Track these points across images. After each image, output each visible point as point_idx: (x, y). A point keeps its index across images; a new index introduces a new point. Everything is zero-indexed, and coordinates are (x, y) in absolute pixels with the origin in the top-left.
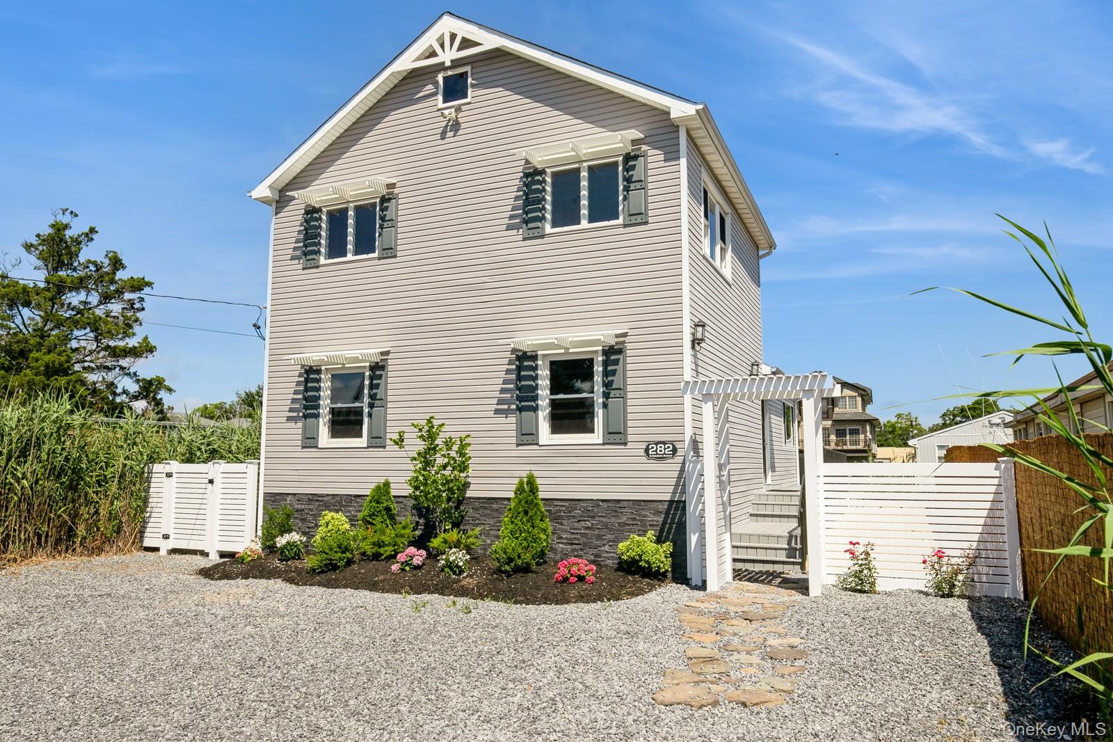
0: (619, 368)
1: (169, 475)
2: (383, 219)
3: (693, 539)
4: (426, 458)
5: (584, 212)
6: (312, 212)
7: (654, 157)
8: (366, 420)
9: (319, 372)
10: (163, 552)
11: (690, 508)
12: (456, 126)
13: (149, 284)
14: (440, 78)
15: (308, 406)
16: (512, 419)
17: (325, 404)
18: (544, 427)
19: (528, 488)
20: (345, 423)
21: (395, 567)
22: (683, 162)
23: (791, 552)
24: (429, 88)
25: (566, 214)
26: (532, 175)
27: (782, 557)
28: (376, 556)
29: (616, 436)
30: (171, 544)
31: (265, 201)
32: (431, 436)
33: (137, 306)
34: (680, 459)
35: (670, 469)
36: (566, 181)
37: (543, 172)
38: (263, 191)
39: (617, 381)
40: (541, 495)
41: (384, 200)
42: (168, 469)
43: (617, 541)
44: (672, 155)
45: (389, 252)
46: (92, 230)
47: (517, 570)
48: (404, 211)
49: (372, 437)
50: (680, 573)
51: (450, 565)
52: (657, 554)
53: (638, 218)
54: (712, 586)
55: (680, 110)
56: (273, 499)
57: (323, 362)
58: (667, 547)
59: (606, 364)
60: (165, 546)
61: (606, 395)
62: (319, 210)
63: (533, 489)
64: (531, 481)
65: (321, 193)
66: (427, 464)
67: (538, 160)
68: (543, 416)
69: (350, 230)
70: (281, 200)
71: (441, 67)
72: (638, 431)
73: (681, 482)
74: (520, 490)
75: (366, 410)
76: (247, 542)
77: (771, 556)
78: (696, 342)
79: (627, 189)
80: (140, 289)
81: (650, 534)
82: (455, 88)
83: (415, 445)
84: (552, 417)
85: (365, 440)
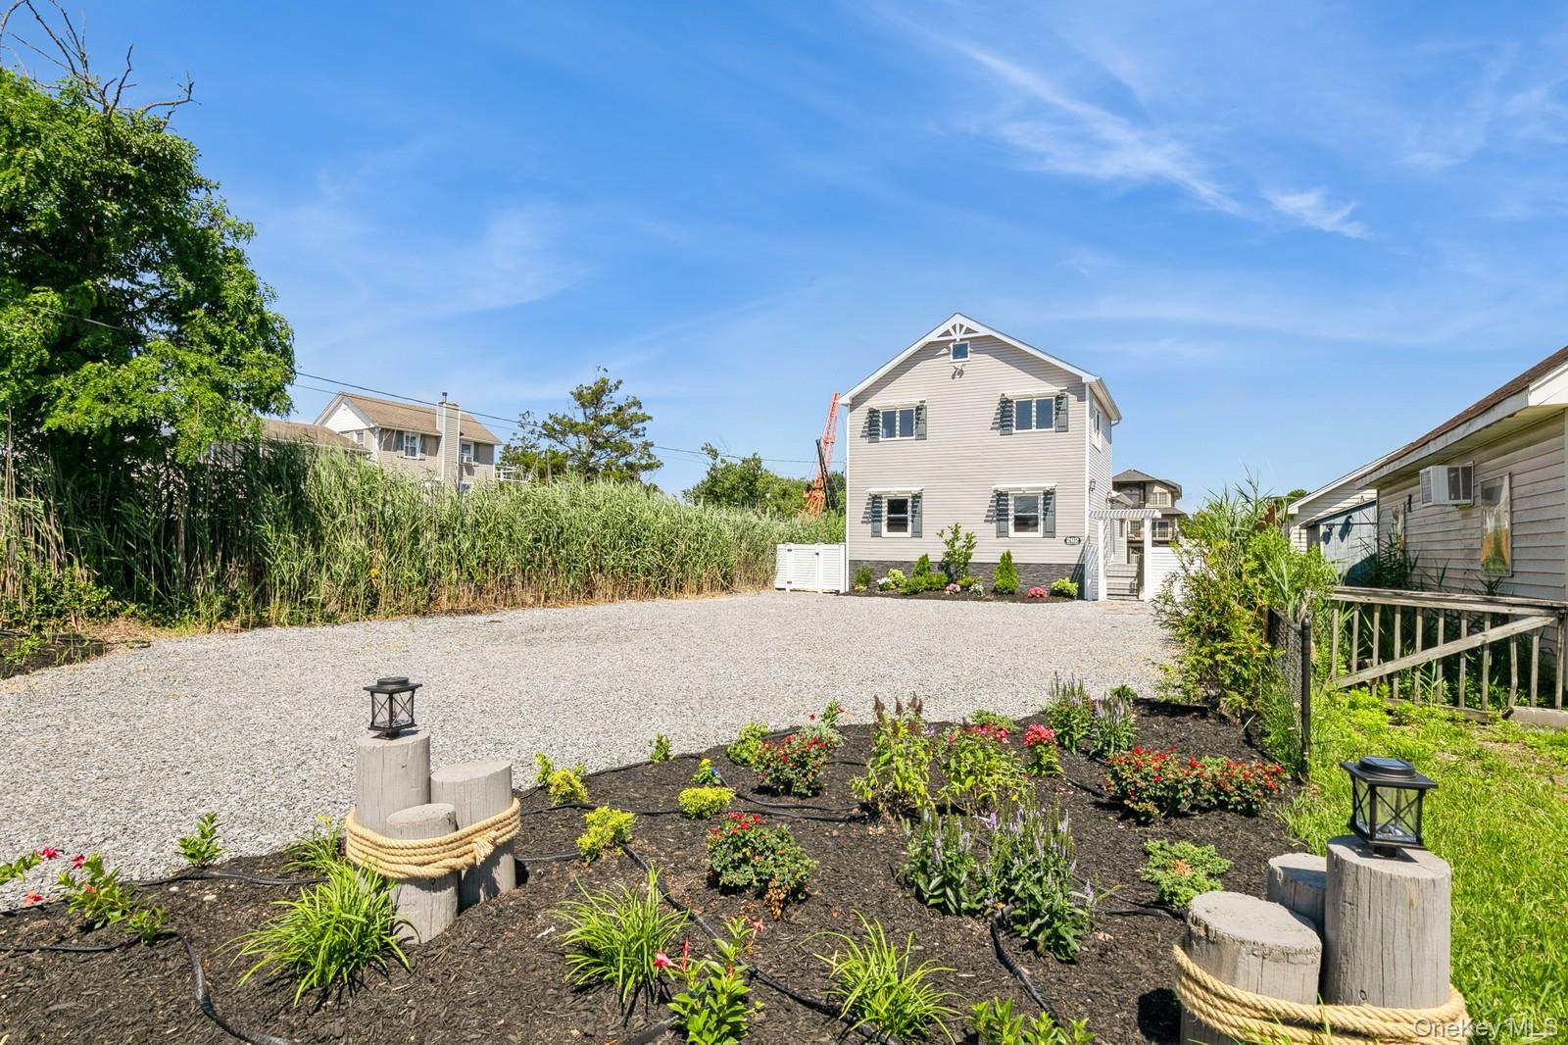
0: (1052, 501)
1: (790, 550)
2: (918, 419)
3: (1088, 582)
4: (951, 543)
5: (1034, 423)
6: (873, 412)
7: (1072, 399)
8: (910, 524)
9: (881, 498)
10: (788, 590)
11: (1087, 568)
12: (961, 373)
13: (650, 418)
14: (951, 345)
15: (874, 516)
16: (994, 525)
17: (885, 515)
18: (1011, 528)
19: (1007, 557)
20: (898, 524)
21: (948, 592)
22: (1087, 402)
23: (1132, 591)
24: (945, 351)
25: (1024, 424)
26: (1005, 403)
27: (1127, 592)
28: (931, 589)
29: (1050, 533)
30: (792, 586)
31: (846, 405)
32: (955, 533)
34: (1081, 545)
35: (1078, 549)
36: (1024, 407)
37: (1011, 401)
38: (846, 399)
39: (1051, 508)
40: (1013, 561)
41: (918, 409)
42: (788, 547)
43: (1050, 583)
44: (1081, 399)
45: (922, 437)
47: (1010, 592)
48: (931, 416)
49: (913, 532)
50: (1081, 596)
51: (975, 591)
52: (1073, 588)
53: (1063, 428)
54: (1100, 599)
55: (1087, 378)
56: (854, 564)
57: (886, 493)
58: (1076, 585)
59: (1045, 499)
60: (788, 587)
61: (1045, 515)
62: (878, 411)
63: (1010, 558)
64: (1009, 554)
65: (877, 402)
66: (953, 545)
67: (1009, 395)
68: (1011, 523)
69: (898, 424)
70: (855, 403)
71: (955, 340)
72: (1061, 531)
73: (1082, 556)
74: (1003, 558)
75: (910, 519)
76: (843, 586)
77: (1121, 592)
78: (1091, 489)
79: (1057, 414)
80: (643, 421)
81: (1067, 579)
82: (960, 351)
83: (949, 536)
84: (1016, 524)
85: (909, 533)
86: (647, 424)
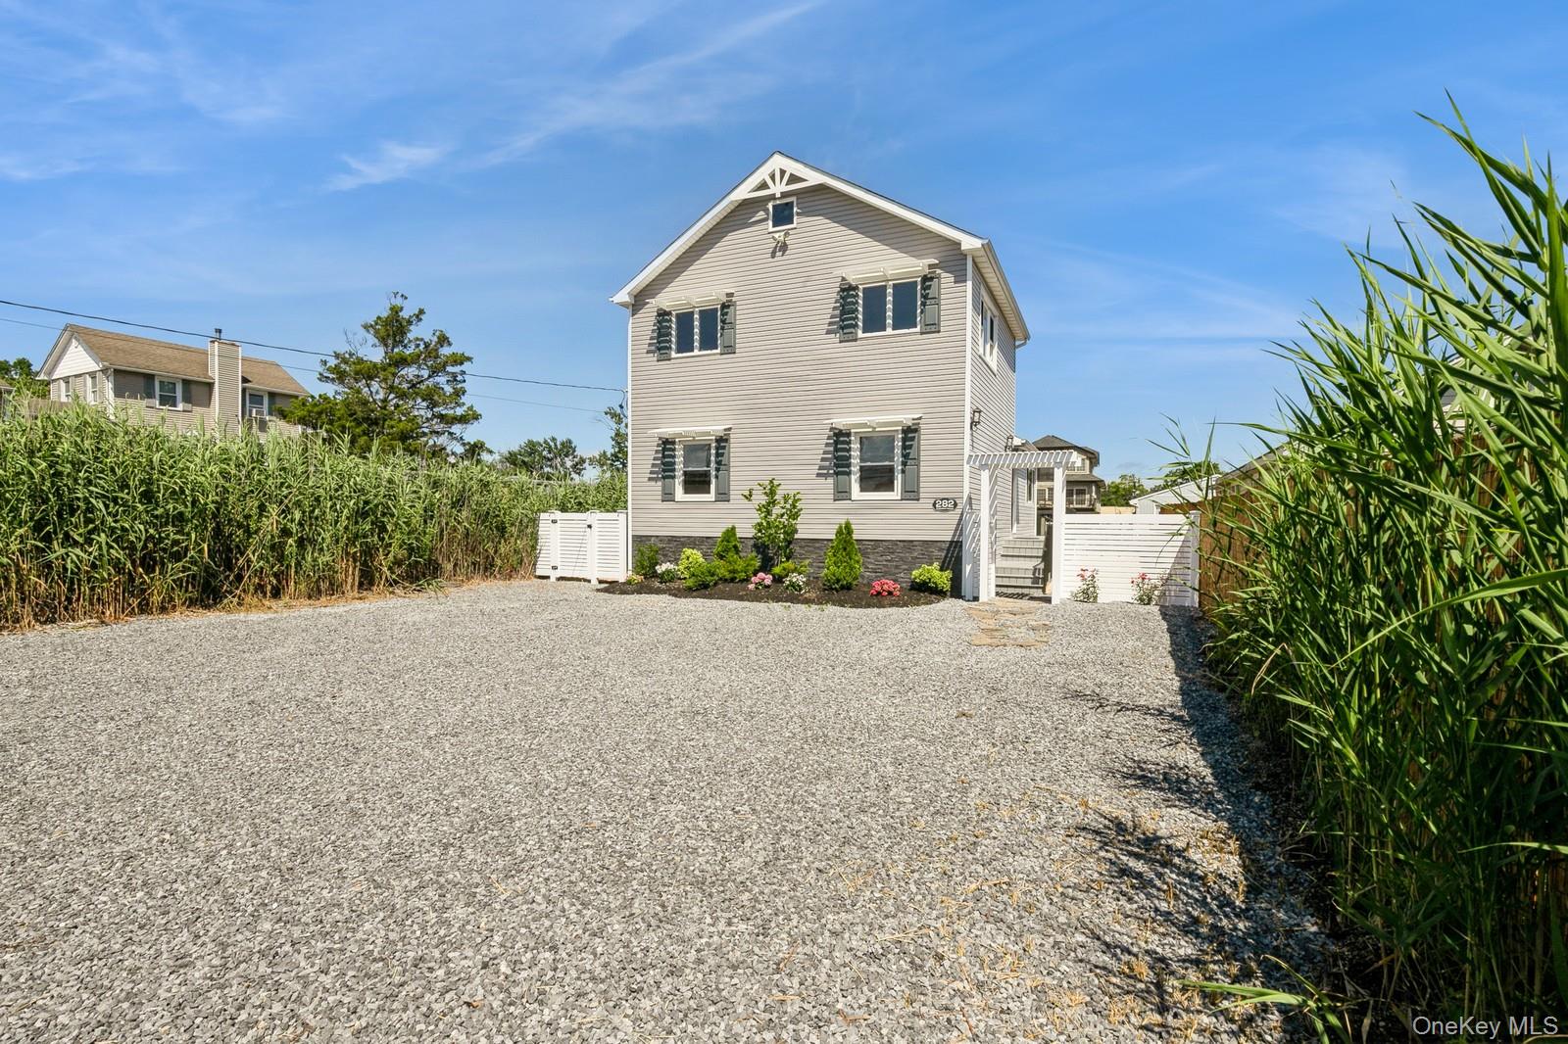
0: (915, 443)
1: (554, 522)
2: (723, 322)
3: (967, 569)
4: (766, 509)
5: (889, 321)
6: (663, 314)
7: (947, 279)
8: (713, 480)
9: (674, 443)
10: (553, 579)
11: (966, 547)
12: (784, 247)
13: (469, 359)
14: (770, 206)
15: (665, 470)
16: (830, 481)
17: (680, 469)
18: (855, 487)
19: (846, 531)
20: (696, 482)
21: (751, 586)
22: (969, 284)
23: (1035, 580)
24: (761, 215)
25: (874, 323)
26: (847, 290)
27: (1028, 583)
28: (732, 580)
29: (911, 493)
30: (559, 573)
31: (624, 305)
32: (772, 493)
33: (459, 378)
34: (958, 511)
35: (952, 518)
36: (875, 295)
37: (856, 288)
38: (623, 296)
39: (913, 453)
40: (855, 537)
41: (724, 306)
42: (553, 517)
43: (910, 570)
44: (960, 279)
45: (730, 349)
46: (421, 312)
47: (843, 587)
48: (742, 316)
49: (718, 493)
50: (956, 591)
51: (792, 585)
52: (943, 579)
53: (932, 327)
54: (983, 598)
55: (969, 243)
56: (639, 540)
57: (680, 435)
58: (948, 574)
59: (904, 440)
60: (553, 575)
61: (904, 464)
62: (669, 313)
63: (850, 532)
64: (848, 526)
65: (671, 298)
66: (769, 513)
67: (852, 279)
68: (855, 478)
69: (696, 330)
70: (638, 301)
71: (772, 197)
72: (927, 488)
73: (960, 527)
74: (839, 532)
75: (713, 473)
76: (621, 572)
77: (1020, 583)
78: (974, 423)
79: (924, 304)
80: (462, 363)
81: (936, 565)
82: (783, 215)
83: (760, 498)
84: (862, 479)
85: (711, 496)
86: (466, 366)
